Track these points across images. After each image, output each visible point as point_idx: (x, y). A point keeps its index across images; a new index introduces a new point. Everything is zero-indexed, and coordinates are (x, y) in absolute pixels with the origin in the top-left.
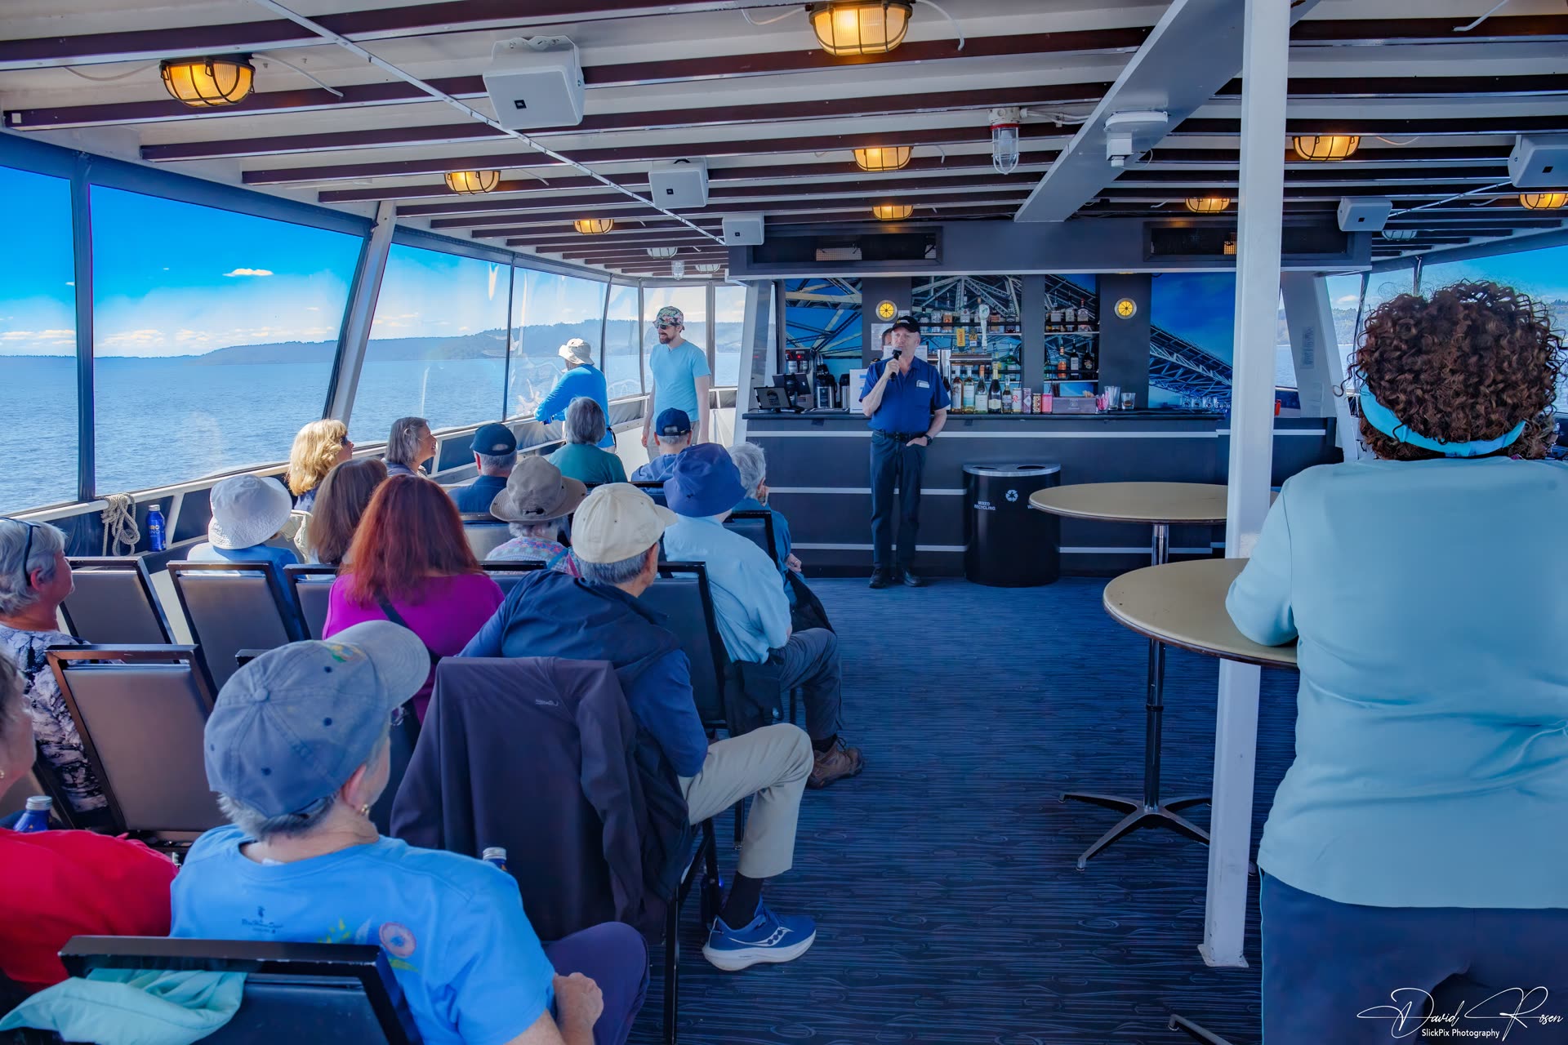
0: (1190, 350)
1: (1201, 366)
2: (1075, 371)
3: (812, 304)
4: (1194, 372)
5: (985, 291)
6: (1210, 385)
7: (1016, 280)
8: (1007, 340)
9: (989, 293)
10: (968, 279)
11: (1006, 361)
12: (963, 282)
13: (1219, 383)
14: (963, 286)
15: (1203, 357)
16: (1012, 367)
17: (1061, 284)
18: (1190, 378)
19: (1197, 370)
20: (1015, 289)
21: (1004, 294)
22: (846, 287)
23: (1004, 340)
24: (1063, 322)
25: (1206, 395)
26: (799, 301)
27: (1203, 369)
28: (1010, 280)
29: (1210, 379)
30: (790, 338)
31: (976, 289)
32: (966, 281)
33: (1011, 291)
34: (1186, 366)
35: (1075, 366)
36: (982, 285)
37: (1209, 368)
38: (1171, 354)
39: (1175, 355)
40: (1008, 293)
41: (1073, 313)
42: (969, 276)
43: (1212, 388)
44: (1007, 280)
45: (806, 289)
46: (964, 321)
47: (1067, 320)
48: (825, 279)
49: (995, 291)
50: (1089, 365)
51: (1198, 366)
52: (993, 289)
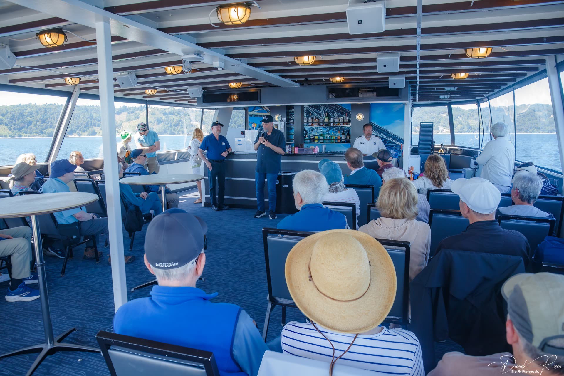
0: (387, 132)
1: (391, 138)
2: (343, 140)
3: (256, 116)
4: (388, 140)
5: (313, 111)
6: (394, 145)
7: (324, 107)
8: (321, 128)
9: (315, 112)
10: (307, 106)
11: (320, 136)
12: (306, 107)
13: (397, 145)
14: (306, 110)
15: (391, 135)
16: (322, 138)
17: (340, 108)
18: (387, 142)
19: (390, 140)
20: (324, 110)
21: (320, 112)
22: (268, 110)
23: (320, 128)
24: (339, 122)
25: (393, 149)
26: (253, 115)
27: (392, 139)
28: (322, 107)
29: (394, 143)
30: (250, 127)
31: (310, 110)
32: (307, 107)
33: (322, 110)
34: (386, 138)
35: (343, 138)
36: (312, 109)
37: (394, 139)
38: (380, 134)
39: (381, 134)
40: (322, 111)
41: (343, 119)
42: (307, 105)
43: (395, 147)
44: (321, 107)
45: (255, 111)
46: (305, 122)
47: (341, 121)
48: (260, 107)
49: (317, 111)
50: (348, 137)
51: (390, 138)
52: (316, 110)
